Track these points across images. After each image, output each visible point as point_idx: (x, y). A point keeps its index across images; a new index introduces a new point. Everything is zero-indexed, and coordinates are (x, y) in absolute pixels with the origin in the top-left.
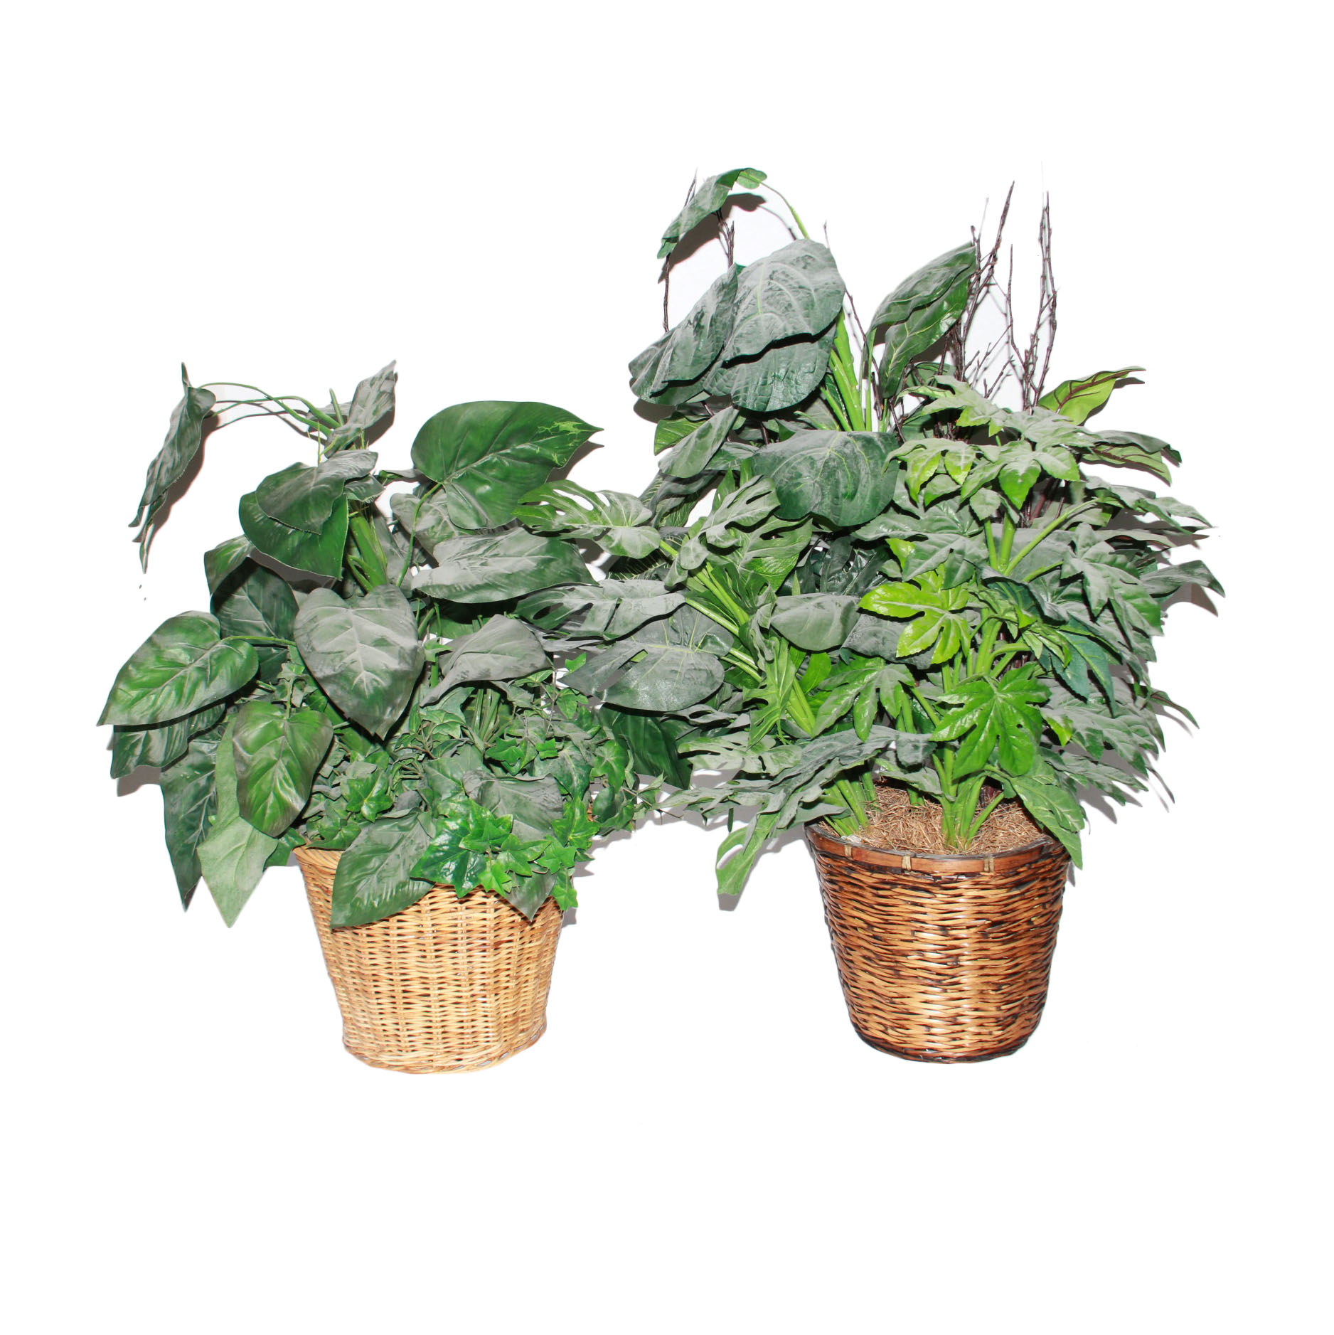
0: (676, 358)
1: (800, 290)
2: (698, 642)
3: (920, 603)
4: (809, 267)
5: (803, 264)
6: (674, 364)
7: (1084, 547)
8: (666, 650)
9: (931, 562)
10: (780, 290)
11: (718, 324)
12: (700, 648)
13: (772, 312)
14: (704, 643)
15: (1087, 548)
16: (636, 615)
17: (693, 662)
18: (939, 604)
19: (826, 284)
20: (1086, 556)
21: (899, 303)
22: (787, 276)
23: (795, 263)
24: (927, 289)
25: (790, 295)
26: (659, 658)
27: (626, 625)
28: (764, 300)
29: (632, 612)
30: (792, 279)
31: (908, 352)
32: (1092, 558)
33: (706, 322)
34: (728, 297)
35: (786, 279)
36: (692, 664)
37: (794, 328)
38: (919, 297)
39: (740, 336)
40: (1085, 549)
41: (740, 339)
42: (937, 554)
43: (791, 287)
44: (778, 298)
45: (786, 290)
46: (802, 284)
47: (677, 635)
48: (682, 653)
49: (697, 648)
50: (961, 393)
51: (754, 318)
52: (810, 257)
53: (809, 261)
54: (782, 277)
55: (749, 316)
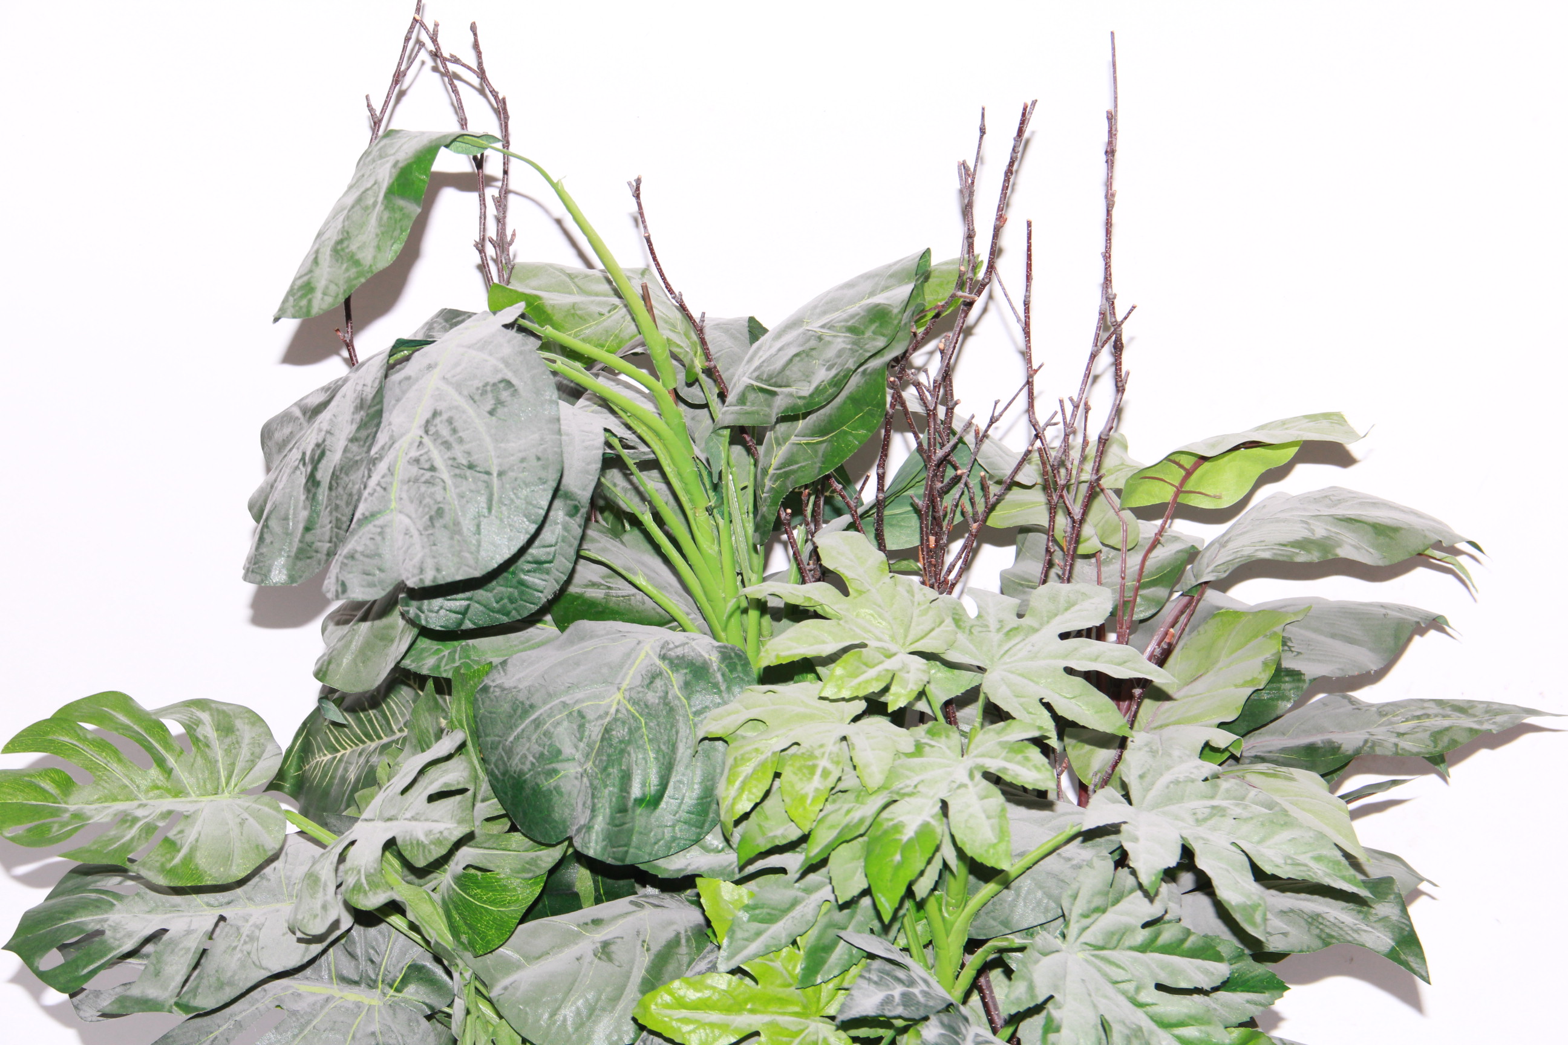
0: (268, 538)
1: (468, 473)
2: (394, 981)
3: (752, 1011)
4: (501, 411)
5: (489, 404)
6: (264, 550)
7: (1085, 916)
8: (328, 1000)
9: (780, 929)
10: (433, 469)
11: (340, 490)
12: (398, 990)
13: (410, 517)
14: (405, 981)
15: (1095, 916)
16: (243, 966)
17: (376, 1027)
18: (797, 1009)
19: (523, 460)
20: (1087, 937)
22: (454, 431)
23: (477, 398)
25: (449, 482)
26: (308, 1023)
27: (221, 986)
28: (403, 482)
29: (238, 955)
30: (461, 441)
32: (1100, 943)
33: (324, 474)
34: (363, 434)
35: (451, 439)
36: (373, 1034)
37: (438, 570)
39: (352, 556)
40: (1086, 922)
41: (350, 562)
42: (797, 912)
43: (454, 463)
44: (423, 488)
45: (445, 473)
46: (475, 458)
47: (353, 964)
48: (359, 1005)
49: (392, 992)
50: (860, 593)
51: (380, 521)
52: (509, 384)
53: (505, 395)
54: (445, 432)
55: (373, 515)
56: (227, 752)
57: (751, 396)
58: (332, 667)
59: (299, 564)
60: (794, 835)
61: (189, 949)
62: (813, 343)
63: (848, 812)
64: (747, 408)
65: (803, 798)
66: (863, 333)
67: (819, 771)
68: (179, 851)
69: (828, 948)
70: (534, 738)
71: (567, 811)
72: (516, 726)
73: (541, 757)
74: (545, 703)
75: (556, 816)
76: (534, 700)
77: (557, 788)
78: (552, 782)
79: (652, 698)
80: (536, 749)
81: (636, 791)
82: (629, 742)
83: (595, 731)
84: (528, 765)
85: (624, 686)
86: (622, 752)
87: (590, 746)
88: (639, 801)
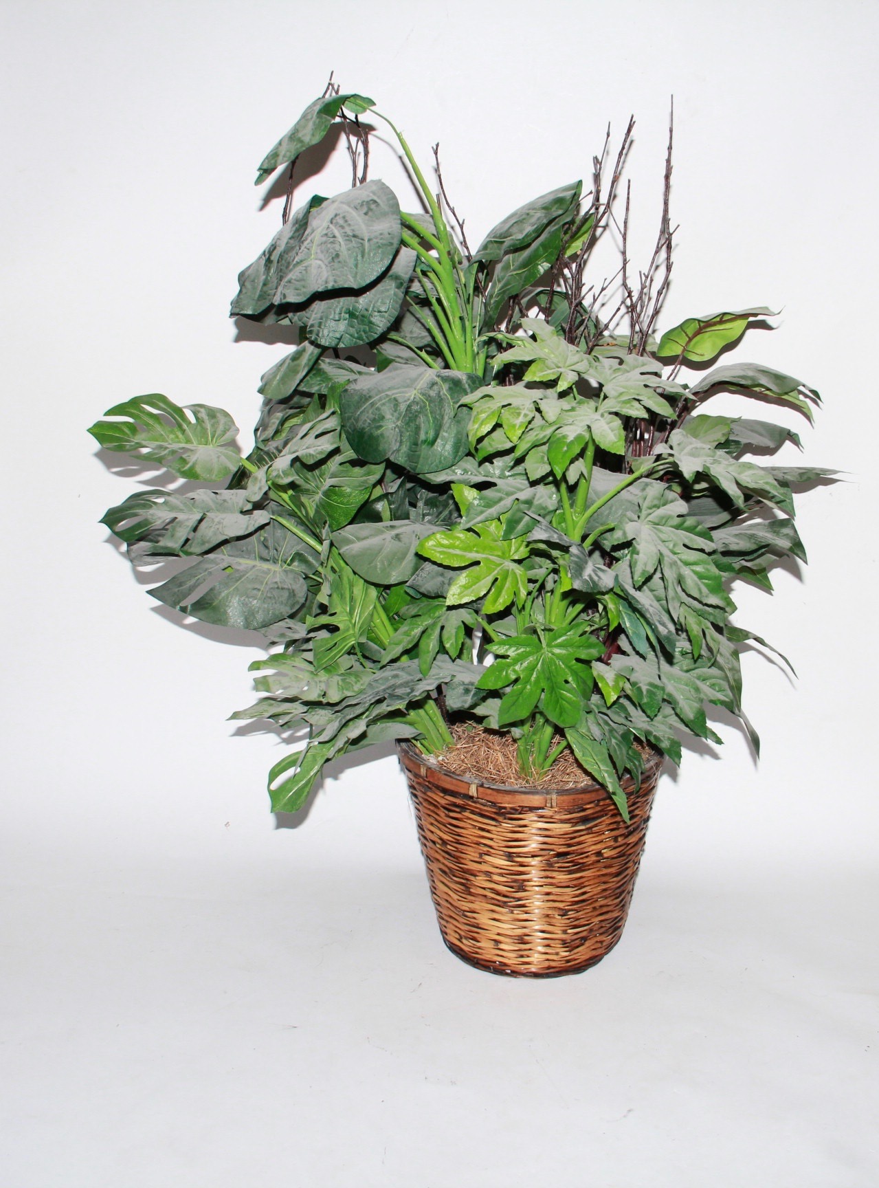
0: (244, 291)
1: (353, 239)
2: (287, 560)
3: (477, 552)
4: (370, 213)
5: (365, 209)
6: (242, 296)
7: (650, 508)
8: (254, 566)
9: (493, 511)
10: (334, 237)
11: (283, 262)
12: (289, 565)
13: (321, 260)
14: (292, 560)
15: (654, 509)
16: (215, 534)
17: (277, 580)
18: (500, 553)
19: (381, 234)
20: (650, 518)
21: (496, 242)
22: (346, 221)
23: (358, 207)
24: (521, 231)
25: (342, 243)
26: (244, 575)
27: (203, 543)
28: (318, 245)
29: (212, 529)
30: (349, 225)
31: (504, 292)
32: (656, 521)
33: (275, 257)
34: (297, 234)
35: (345, 225)
36: (276, 582)
37: (335, 282)
38: (513, 239)
39: (289, 282)
40: (650, 511)
41: (289, 284)
42: (502, 503)
43: (346, 235)
44: (329, 245)
45: (340, 239)
46: (357, 233)
47: (267, 551)
48: (269, 570)
49: (286, 566)
50: (543, 341)
51: (305, 264)
52: (375, 202)
53: (373, 206)
54: (341, 222)
55: (301, 261)
56: (213, 425)
57: (490, 246)
58: (267, 387)
59: (259, 303)
60: (508, 445)
61: (188, 526)
62: (524, 217)
63: (536, 435)
64: (488, 251)
65: (514, 426)
66: (551, 209)
67: (522, 415)
68: (187, 464)
69: (518, 521)
70: (370, 412)
71: (387, 446)
72: (361, 407)
73: (374, 420)
74: (377, 395)
75: (381, 448)
76: (371, 394)
77: (382, 435)
78: (379, 432)
79: (432, 393)
80: (372, 416)
81: (422, 436)
82: (420, 412)
83: (403, 407)
84: (367, 424)
85: (418, 388)
86: (416, 416)
87: (400, 414)
88: (424, 442)
